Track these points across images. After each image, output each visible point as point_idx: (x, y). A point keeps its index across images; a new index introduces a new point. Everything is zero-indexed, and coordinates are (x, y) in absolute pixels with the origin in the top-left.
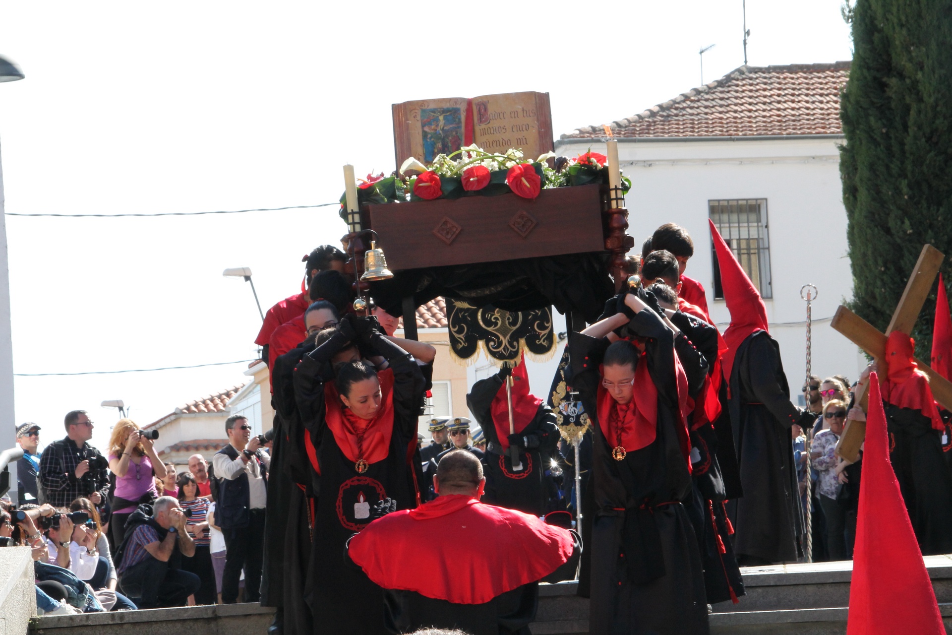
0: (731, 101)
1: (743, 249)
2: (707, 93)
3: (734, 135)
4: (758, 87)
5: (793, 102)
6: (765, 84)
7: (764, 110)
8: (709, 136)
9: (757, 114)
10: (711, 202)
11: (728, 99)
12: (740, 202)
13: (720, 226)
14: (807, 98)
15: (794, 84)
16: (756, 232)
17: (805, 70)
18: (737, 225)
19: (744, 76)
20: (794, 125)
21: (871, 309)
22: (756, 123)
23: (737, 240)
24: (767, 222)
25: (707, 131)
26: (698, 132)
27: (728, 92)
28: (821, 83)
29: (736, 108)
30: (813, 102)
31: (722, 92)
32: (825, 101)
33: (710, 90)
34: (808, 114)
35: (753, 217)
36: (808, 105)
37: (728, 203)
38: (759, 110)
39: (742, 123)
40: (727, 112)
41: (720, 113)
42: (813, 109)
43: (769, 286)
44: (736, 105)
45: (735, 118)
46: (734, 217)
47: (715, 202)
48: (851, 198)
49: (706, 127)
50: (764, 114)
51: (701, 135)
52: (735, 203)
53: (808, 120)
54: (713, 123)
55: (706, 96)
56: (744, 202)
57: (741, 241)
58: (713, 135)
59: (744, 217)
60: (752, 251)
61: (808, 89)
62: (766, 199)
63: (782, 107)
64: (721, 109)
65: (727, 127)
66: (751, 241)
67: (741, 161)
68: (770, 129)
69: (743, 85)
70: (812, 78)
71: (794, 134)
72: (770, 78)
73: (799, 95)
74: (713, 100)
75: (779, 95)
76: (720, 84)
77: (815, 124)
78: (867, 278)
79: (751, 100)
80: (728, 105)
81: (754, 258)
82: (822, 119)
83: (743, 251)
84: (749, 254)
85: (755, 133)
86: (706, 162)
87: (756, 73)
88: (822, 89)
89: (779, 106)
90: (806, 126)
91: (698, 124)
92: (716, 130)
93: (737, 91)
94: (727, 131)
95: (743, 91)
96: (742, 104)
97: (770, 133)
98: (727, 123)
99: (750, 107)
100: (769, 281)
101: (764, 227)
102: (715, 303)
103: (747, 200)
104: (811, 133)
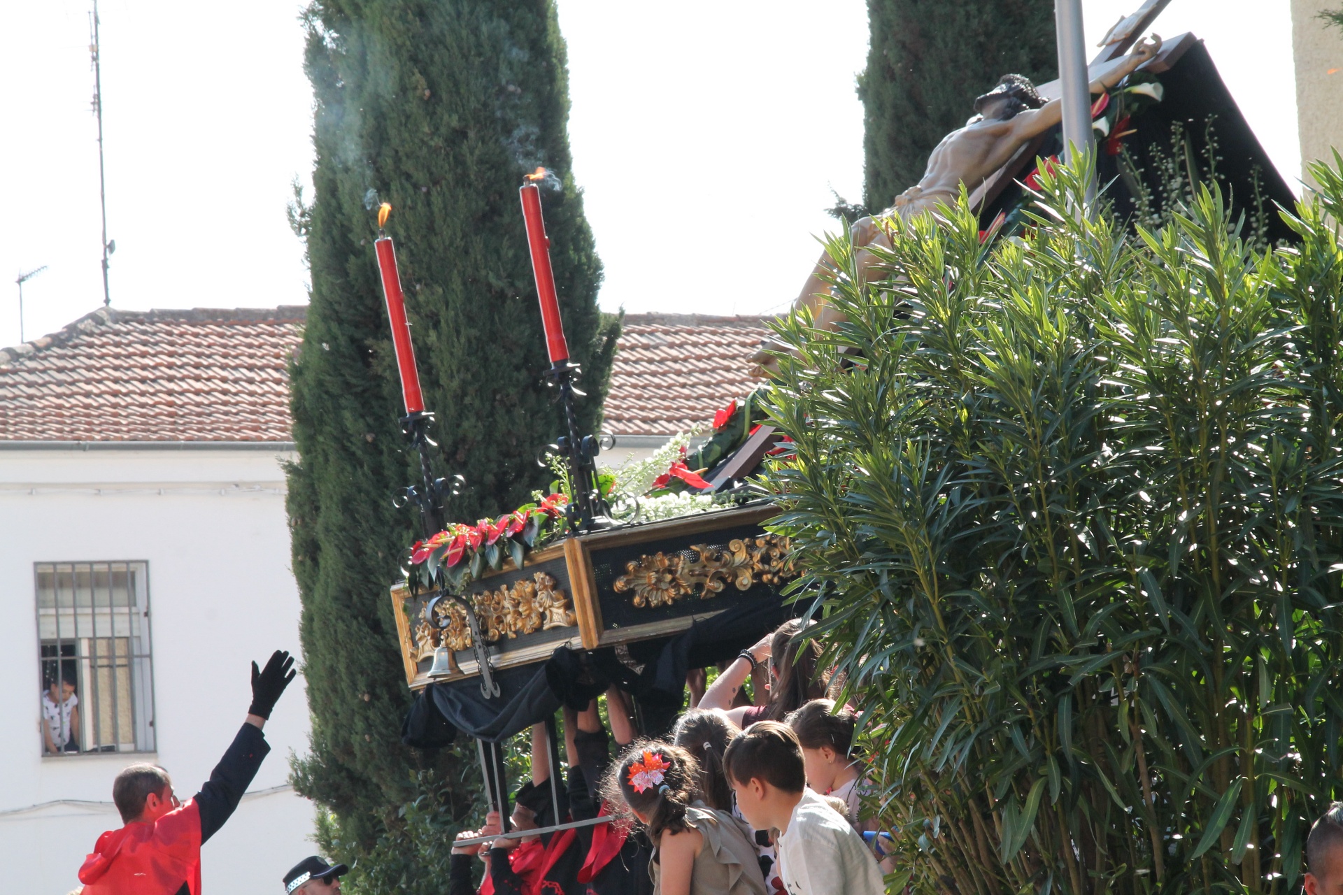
0: (79, 374)
1: (100, 657)
2: (30, 359)
3: (85, 440)
4: (130, 350)
5: (197, 379)
6: (145, 343)
7: (143, 394)
8: (36, 439)
9: (128, 400)
10: (39, 566)
11: (73, 370)
12: (96, 567)
13: (57, 612)
14: (224, 374)
15: (199, 345)
16: (127, 625)
18: (89, 611)
19: (103, 328)
20: (199, 423)
21: (344, 774)
22: (126, 417)
23: (90, 639)
24: (148, 607)
25: (31, 431)
26: (15, 432)
27: (74, 357)
28: (250, 346)
29: (89, 388)
30: (236, 381)
31: (60, 357)
32: (258, 379)
33: (38, 351)
34: (225, 403)
35: (121, 595)
36: (225, 386)
37: (73, 568)
38: (135, 393)
39: (99, 416)
40: (71, 395)
41: (58, 396)
42: (236, 394)
43: (151, 728)
44: (88, 382)
45: (87, 406)
46: (85, 596)
47: (44, 567)
48: (308, 562)
49: (30, 423)
50: (143, 400)
51: (21, 438)
52: (86, 569)
53: (226, 413)
54: (43, 416)
55: (31, 364)
56: (104, 568)
57: (98, 642)
58: (45, 439)
59: (103, 595)
60: (118, 662)
61: (225, 356)
62: (146, 562)
63: (177, 388)
64: (59, 390)
65: (72, 424)
66: (117, 641)
67: (98, 489)
68: (153, 429)
69: (102, 346)
70: (232, 336)
71: (200, 439)
72: (155, 333)
73: (208, 367)
74: (44, 371)
75: (170, 366)
76: (58, 340)
77: (240, 422)
78: (337, 714)
79: (117, 374)
80: (73, 383)
81: (121, 674)
82: (252, 413)
83: (100, 662)
84: (111, 667)
85: (126, 437)
86: (31, 489)
87: (126, 322)
88: (251, 356)
89: (171, 386)
90: (222, 426)
91: (16, 416)
92: (50, 430)
93: (90, 357)
94: (72, 432)
95: (102, 357)
96: (100, 381)
97: (154, 437)
98: (72, 416)
99: (116, 387)
100: (150, 719)
101: (142, 614)
102: (43, 762)
103: (109, 563)
104: (232, 439)
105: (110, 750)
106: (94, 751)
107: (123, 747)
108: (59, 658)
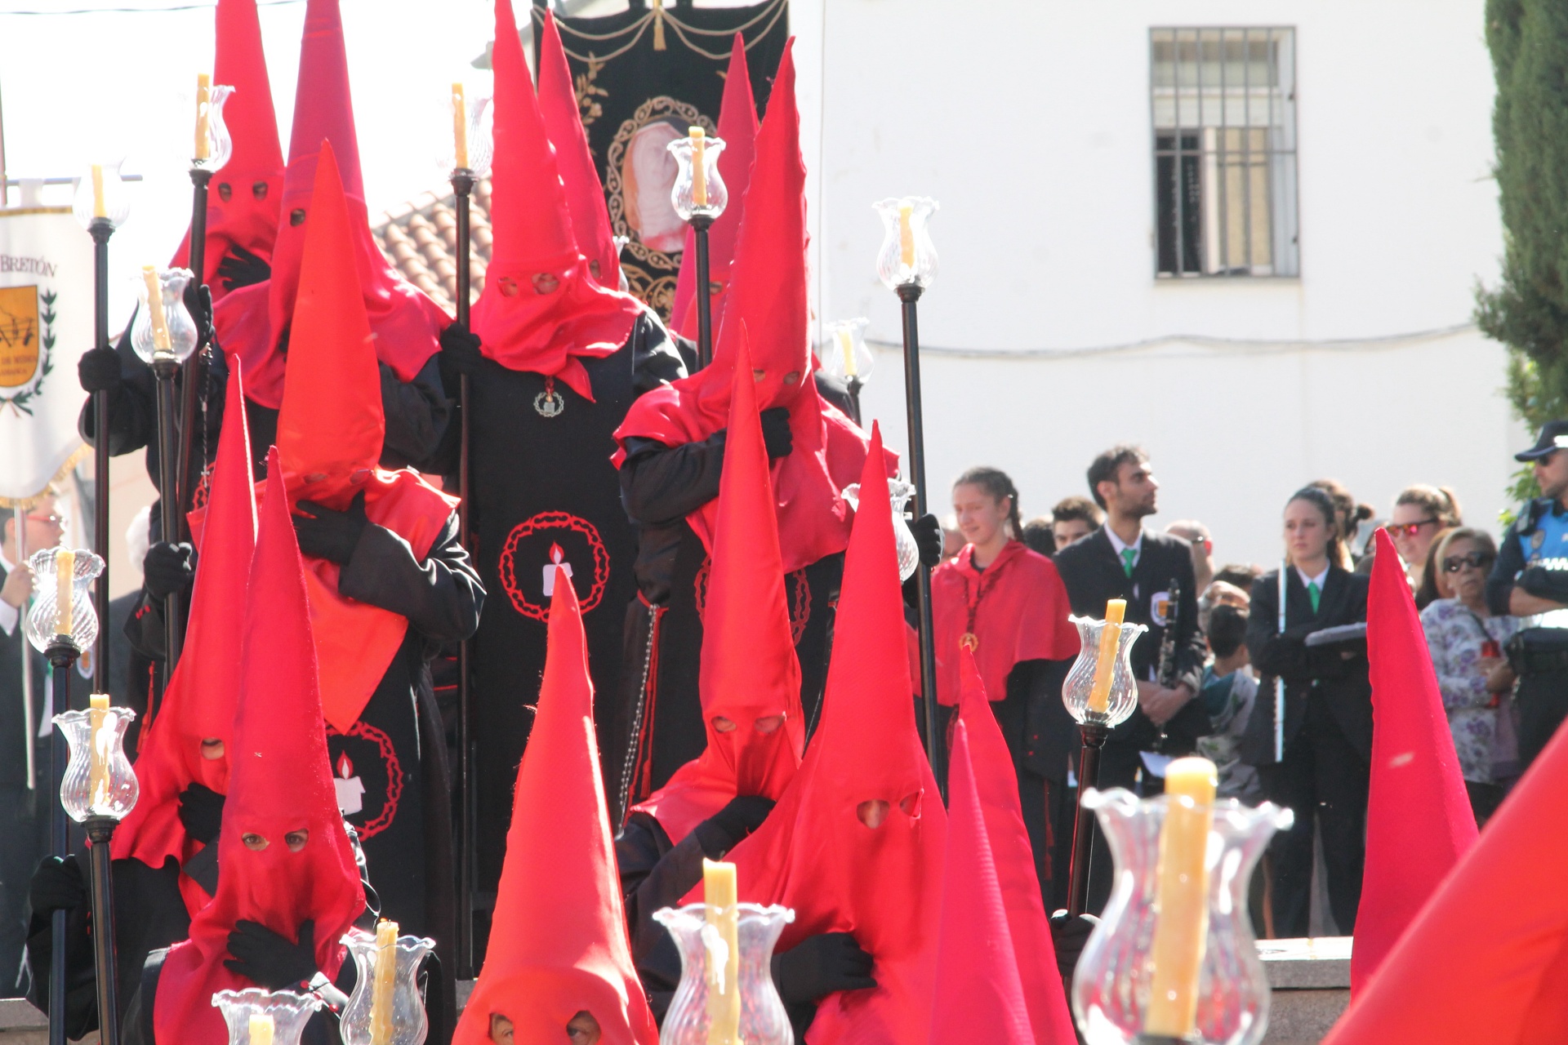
1: (1232, 153)
10: (1156, 33)
12: (1228, 35)
13: (1177, 92)
16: (1266, 112)
18: (1217, 91)
21: (1546, 310)
23: (1217, 128)
24: (1294, 87)
35: (1259, 71)
37: (1198, 35)
43: (1294, 246)
46: (1212, 71)
47: (1163, 33)
48: (1507, 30)
52: (1215, 36)
56: (1238, 35)
57: (1228, 132)
59: (1236, 71)
60: (1253, 158)
62: (1293, 29)
78: (1537, 231)
81: (1257, 175)
83: (1230, 158)
84: (1244, 165)
100: (1292, 234)
101: (1286, 97)
102: (1156, 285)
103: (1245, 29)
105: (1243, 273)
106: (1220, 274)
107: (1257, 269)
108: (1177, 153)
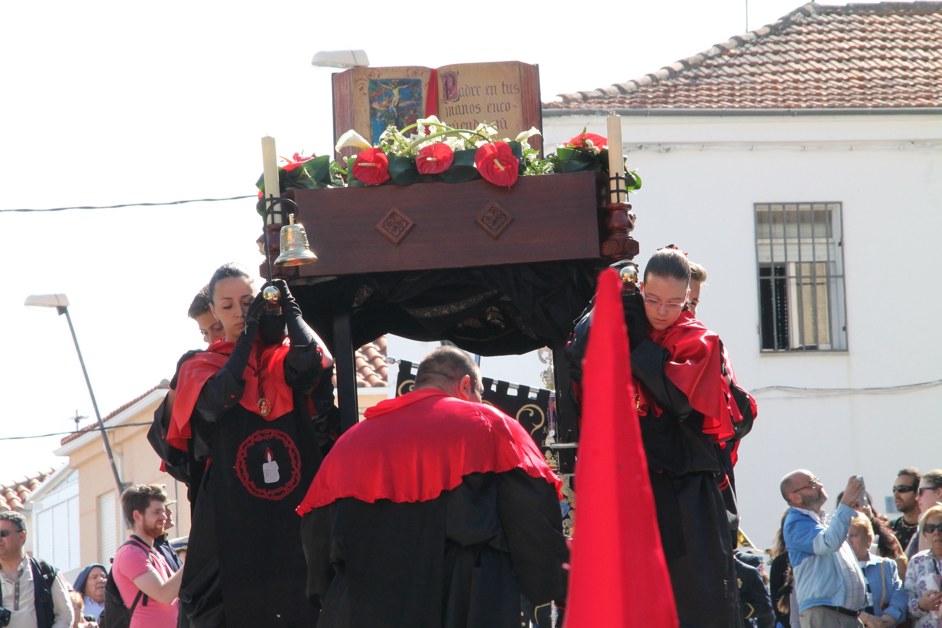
0: (790, 55)
1: (805, 277)
2: (754, 44)
3: (794, 107)
4: (831, 36)
5: (883, 58)
6: (842, 31)
7: (839, 71)
8: (756, 107)
9: (828, 76)
10: (758, 206)
11: (786, 52)
12: (801, 207)
13: (771, 241)
14: (904, 54)
15: (884, 31)
16: (825, 253)
17: (902, 11)
18: (796, 241)
19: (810, 19)
20: (883, 93)
22: (827, 89)
23: (796, 263)
24: (842, 238)
25: (753, 101)
26: (740, 102)
27: (786, 42)
28: (925, 31)
29: (797, 66)
30: (914, 60)
31: (776, 43)
32: (931, 57)
33: (759, 39)
34: (905, 78)
35: (820, 229)
36: (905, 64)
37: (784, 208)
38: (832, 70)
39: (805, 89)
40: (784, 73)
41: (774, 73)
42: (913, 70)
43: (844, 333)
44: (797, 62)
45: (796, 81)
46: (793, 229)
47: (762, 207)
49: (752, 95)
50: (840, 75)
51: (745, 107)
52: (794, 208)
53: (905, 85)
54: (762, 89)
55: (754, 49)
56: (807, 207)
57: (803, 265)
58: (763, 107)
59: (806, 229)
60: (818, 280)
61: (905, 40)
62: (840, 203)
63: (866, 66)
64: (774, 68)
65: (784, 95)
66: (817, 265)
67: (804, 146)
68: (847, 98)
69: (809, 33)
70: (911, 24)
71: (884, 106)
72: (850, 22)
73: (892, 49)
74: (763, 54)
75: (862, 48)
76: (774, 30)
77: (916, 92)
79: (820, 55)
80: (785, 63)
81: (821, 291)
82: (926, 85)
83: (804, 281)
84: (813, 284)
85: (826, 105)
86: (752, 146)
87: (828, 14)
88: (926, 39)
89: (862, 64)
90: (902, 95)
91: (741, 89)
92: (767, 100)
93: (799, 42)
94: (784, 101)
95: (808, 42)
96: (806, 61)
97: (848, 105)
98: (784, 89)
99: (819, 66)
100: (843, 325)
101: (837, 244)
102: (761, 356)
103: (812, 204)
104: (909, 106)
105: (813, 348)
106: (800, 349)
107: (822, 346)
108: (772, 278)
